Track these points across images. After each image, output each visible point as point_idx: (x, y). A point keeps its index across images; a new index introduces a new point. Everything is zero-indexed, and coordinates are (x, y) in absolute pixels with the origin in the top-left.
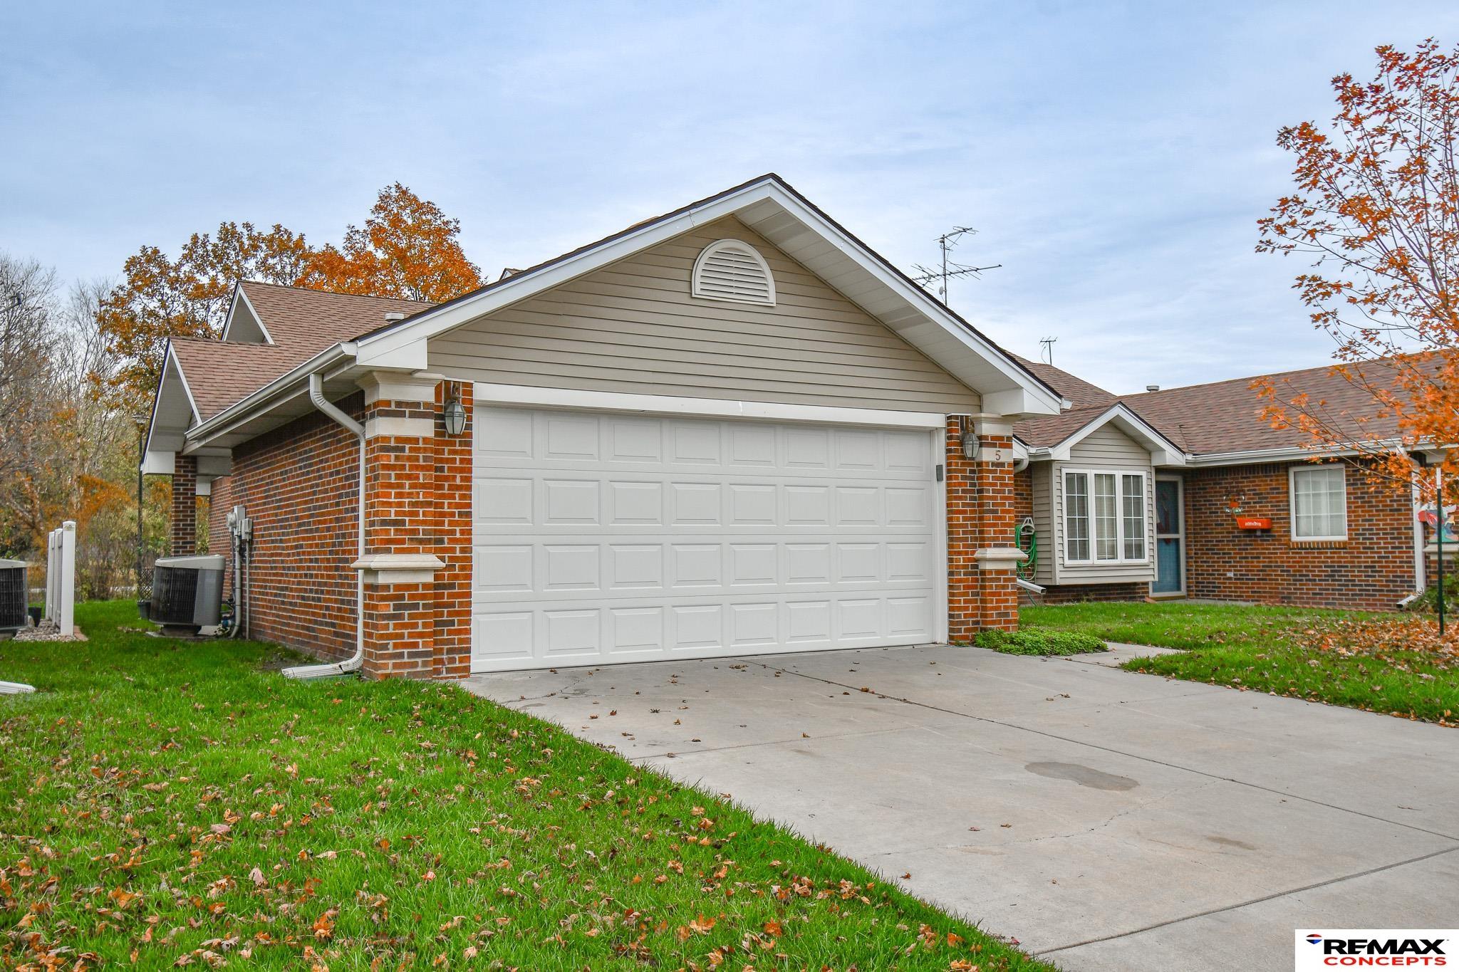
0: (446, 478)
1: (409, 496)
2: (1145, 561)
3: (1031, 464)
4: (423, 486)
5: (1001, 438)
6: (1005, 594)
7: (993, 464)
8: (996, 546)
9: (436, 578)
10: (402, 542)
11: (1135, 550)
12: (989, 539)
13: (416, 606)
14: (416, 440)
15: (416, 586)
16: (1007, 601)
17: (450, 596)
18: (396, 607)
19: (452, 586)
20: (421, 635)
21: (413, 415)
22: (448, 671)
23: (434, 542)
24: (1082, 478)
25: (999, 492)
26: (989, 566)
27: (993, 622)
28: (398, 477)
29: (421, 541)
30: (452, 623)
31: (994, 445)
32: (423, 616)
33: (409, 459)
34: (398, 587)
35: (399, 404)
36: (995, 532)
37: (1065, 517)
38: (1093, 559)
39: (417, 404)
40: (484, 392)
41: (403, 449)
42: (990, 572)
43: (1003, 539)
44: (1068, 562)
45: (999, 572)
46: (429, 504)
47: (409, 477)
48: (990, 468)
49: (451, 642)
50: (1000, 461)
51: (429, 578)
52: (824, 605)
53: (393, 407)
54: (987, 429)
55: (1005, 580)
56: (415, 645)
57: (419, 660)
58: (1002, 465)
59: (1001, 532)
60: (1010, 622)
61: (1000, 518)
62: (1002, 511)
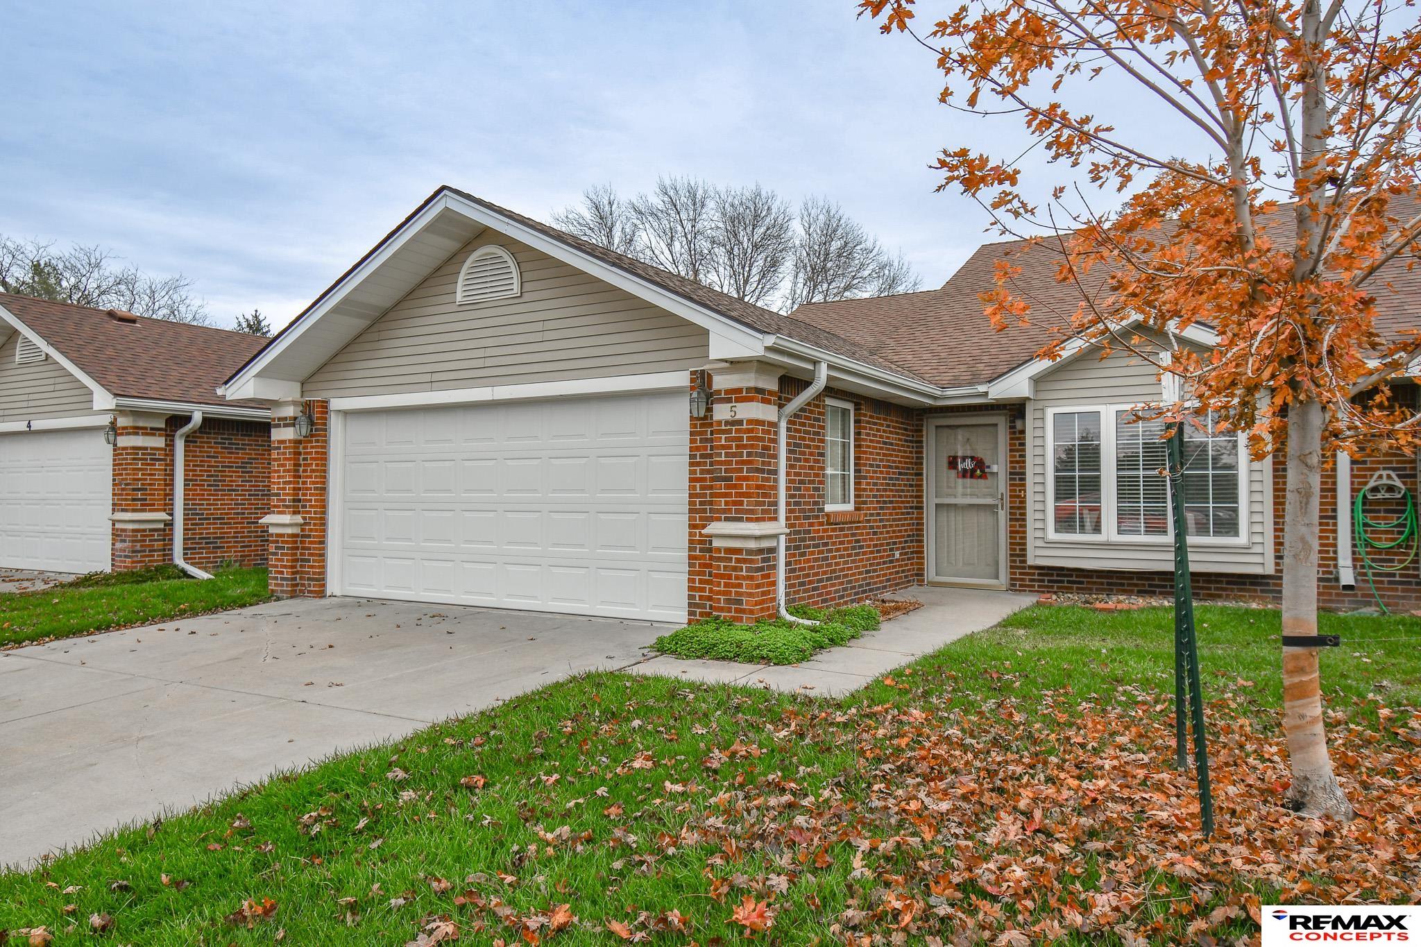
5: (739, 390)
6: (737, 578)
7: (727, 423)
8: (727, 519)
9: (303, 530)
10: (279, 506)
12: (718, 511)
13: (284, 548)
14: (285, 441)
16: (740, 586)
17: (309, 542)
19: (310, 536)
21: (285, 425)
22: (309, 592)
23: (296, 506)
25: (734, 455)
27: (721, 609)
28: (278, 465)
31: (729, 400)
33: (283, 453)
36: (727, 503)
39: (286, 418)
41: (280, 448)
42: (718, 550)
43: (737, 511)
47: (283, 465)
48: (723, 427)
50: (737, 417)
51: (296, 530)
54: (721, 382)
55: (738, 561)
58: (740, 422)
59: (735, 503)
60: (743, 611)
61: (735, 486)
62: (738, 479)
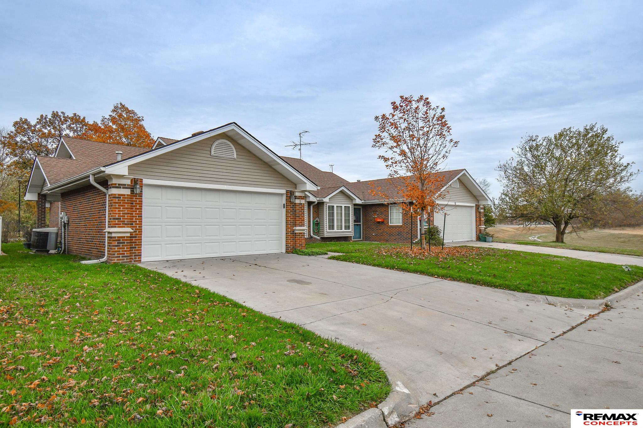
0: (134, 206)
1: (122, 211)
2: (350, 230)
3: (318, 203)
4: (127, 208)
5: (301, 197)
6: (301, 239)
7: (299, 204)
8: (299, 226)
9: (131, 235)
10: (120, 224)
11: (347, 227)
12: (297, 224)
13: (124, 243)
14: (125, 195)
15: (124, 237)
16: (302, 241)
17: (135, 240)
18: (118, 243)
19: (136, 237)
20: (126, 251)
21: (123, 188)
22: (134, 261)
23: (130, 224)
24: (333, 207)
25: (300, 211)
26: (297, 232)
27: (298, 247)
28: (119, 206)
29: (126, 224)
30: (136, 248)
31: (299, 199)
32: (126, 245)
33: (122, 200)
34: (118, 237)
35: (119, 185)
36: (299, 222)
37: (328, 218)
38: (335, 230)
39: (125, 185)
40: (145, 181)
41: (120, 198)
42: (297, 233)
43: (301, 224)
44: (328, 231)
45: (300, 233)
46: (129, 213)
47: (122, 206)
49: (135, 253)
51: (129, 235)
52: (250, 242)
53: (117, 185)
54: (297, 194)
55: (302, 235)
56: (124, 254)
57: (125, 258)
58: (301, 204)
59: (301, 222)
60: (303, 247)
61: (300, 218)
62: (301, 217)
